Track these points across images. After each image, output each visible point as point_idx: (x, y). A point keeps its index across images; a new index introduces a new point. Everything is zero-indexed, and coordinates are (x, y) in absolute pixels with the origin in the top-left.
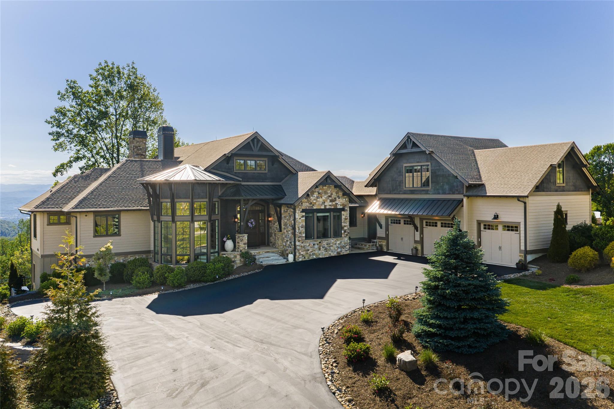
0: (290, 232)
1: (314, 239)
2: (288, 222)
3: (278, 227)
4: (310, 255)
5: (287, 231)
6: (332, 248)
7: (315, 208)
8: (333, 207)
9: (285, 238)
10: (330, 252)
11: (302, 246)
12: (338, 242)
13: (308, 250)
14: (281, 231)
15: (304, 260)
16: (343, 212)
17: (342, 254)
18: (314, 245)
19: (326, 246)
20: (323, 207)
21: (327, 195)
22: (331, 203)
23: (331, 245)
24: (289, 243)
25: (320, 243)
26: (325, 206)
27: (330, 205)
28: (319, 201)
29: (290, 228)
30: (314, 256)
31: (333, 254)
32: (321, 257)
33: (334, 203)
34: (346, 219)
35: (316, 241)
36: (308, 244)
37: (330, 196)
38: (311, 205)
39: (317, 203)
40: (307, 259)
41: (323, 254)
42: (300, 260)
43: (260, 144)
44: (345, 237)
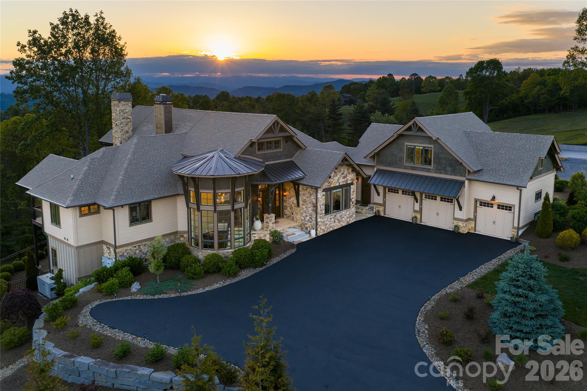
0: (310, 209)
1: (331, 213)
2: (308, 199)
3: (295, 202)
4: (328, 228)
5: (306, 207)
6: (343, 219)
7: (332, 186)
8: (345, 183)
9: (304, 213)
10: (342, 223)
11: (322, 222)
12: (348, 213)
13: (327, 224)
14: (298, 205)
15: (324, 233)
16: (352, 186)
17: (350, 223)
18: (331, 218)
19: (339, 218)
20: (337, 185)
21: (341, 173)
22: (343, 180)
23: (343, 216)
24: (308, 218)
25: (335, 216)
26: (339, 183)
27: (343, 182)
28: (335, 180)
29: (310, 205)
30: (331, 229)
31: (344, 225)
32: (335, 228)
33: (345, 179)
34: (353, 192)
35: (332, 215)
36: (327, 219)
37: (343, 174)
38: (330, 184)
39: (334, 181)
40: (326, 232)
41: (337, 226)
42: (321, 234)
43: (279, 126)
44: (353, 207)
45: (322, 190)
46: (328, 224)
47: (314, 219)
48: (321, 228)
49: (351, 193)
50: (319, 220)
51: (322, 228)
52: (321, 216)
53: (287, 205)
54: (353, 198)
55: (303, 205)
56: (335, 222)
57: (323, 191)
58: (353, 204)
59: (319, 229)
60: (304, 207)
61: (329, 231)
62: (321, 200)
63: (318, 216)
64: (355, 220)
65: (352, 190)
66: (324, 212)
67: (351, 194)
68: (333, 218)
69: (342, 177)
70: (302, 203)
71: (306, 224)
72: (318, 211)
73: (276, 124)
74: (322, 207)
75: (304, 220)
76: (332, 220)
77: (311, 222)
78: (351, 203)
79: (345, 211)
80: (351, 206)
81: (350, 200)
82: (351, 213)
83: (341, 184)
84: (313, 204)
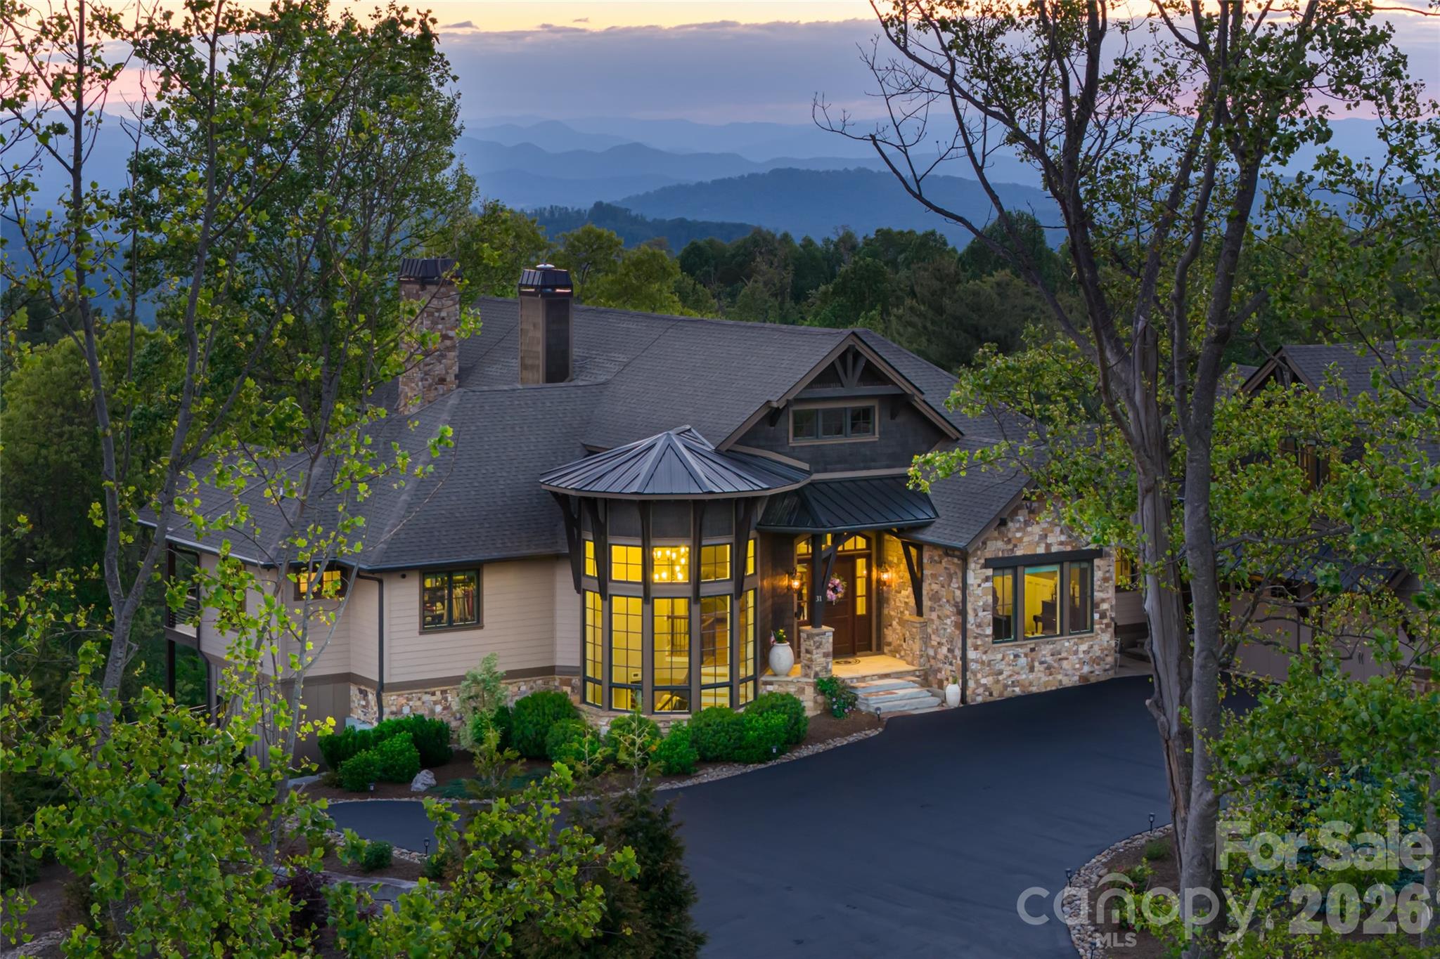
0: (948, 621)
1: (1016, 640)
2: (943, 592)
4: (1006, 686)
6: (1065, 664)
7: (1019, 553)
8: (1069, 548)
9: (933, 637)
10: (1060, 677)
11: (983, 663)
12: (1084, 647)
14: (920, 612)
15: (991, 699)
16: (1097, 562)
18: (1016, 656)
19: (1049, 659)
20: (1041, 550)
21: (1053, 515)
22: (1063, 538)
23: (1064, 655)
25: (1032, 650)
26: (1048, 546)
27: (1061, 543)
28: (1031, 534)
30: (1017, 689)
31: (1068, 682)
33: (1072, 537)
34: (1106, 580)
35: (1021, 647)
36: (999, 656)
38: (1010, 547)
39: (1025, 539)
40: (996, 696)
42: (979, 699)
43: (861, 364)
44: (1103, 631)
45: (982, 561)
46: (1006, 674)
47: (958, 653)
48: (977, 682)
49: (1097, 583)
50: (971, 654)
51: (983, 681)
52: (979, 642)
53: (892, 613)
54: (1103, 600)
55: (932, 609)
56: (1032, 669)
57: (985, 566)
58: (1105, 621)
59: (971, 684)
60: (934, 616)
61: (1008, 693)
62: (979, 591)
63: (970, 642)
64: (1111, 675)
65: (1098, 575)
66: (989, 631)
67: (1096, 587)
68: (1026, 655)
69: (1058, 529)
70: (929, 603)
71: (939, 670)
72: (969, 626)
73: (850, 358)
74: (981, 614)
75: (934, 658)
76: (1023, 661)
77: (951, 664)
78: (1096, 616)
79: (1074, 639)
80: (1096, 627)
81: (1095, 606)
82: (1096, 648)
83: (1054, 549)
84: (956, 605)
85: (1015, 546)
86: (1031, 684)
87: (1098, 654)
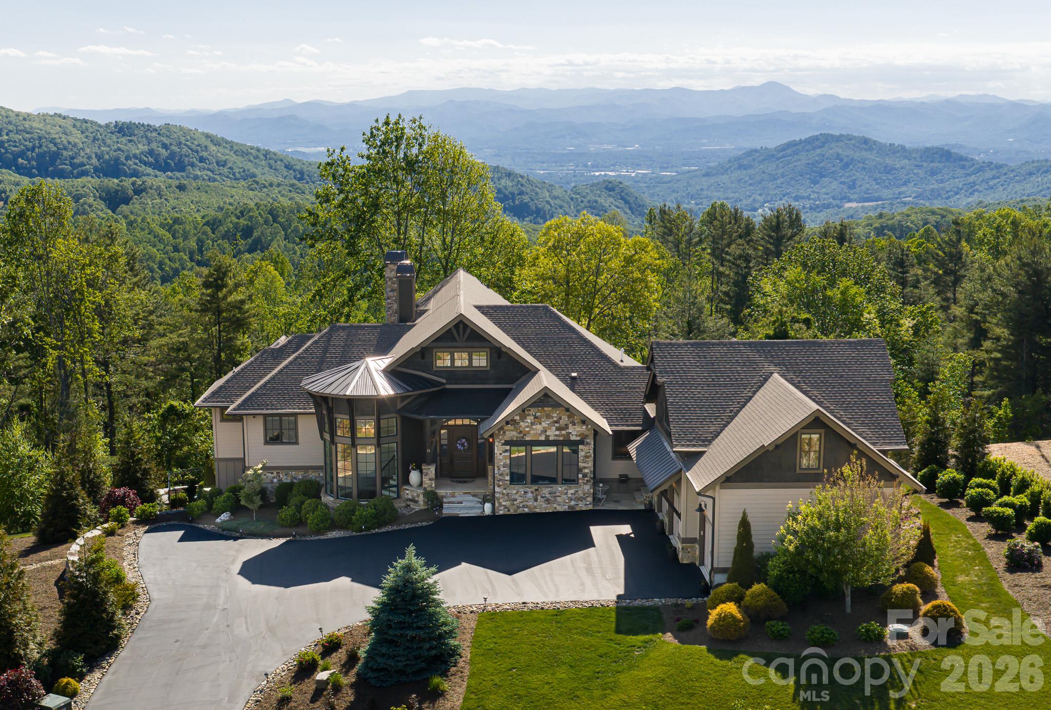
1: (525, 484)
4: (519, 507)
6: (559, 499)
7: (527, 439)
8: (561, 438)
11: (503, 494)
12: (572, 491)
13: (516, 500)
15: (508, 513)
16: (581, 447)
17: (578, 509)
18: (525, 492)
19: (548, 496)
20: (543, 438)
21: (551, 420)
23: (558, 494)
25: (536, 490)
26: (547, 436)
27: (556, 435)
28: (535, 430)
30: (526, 510)
31: (560, 509)
34: (586, 457)
35: (529, 488)
36: (514, 492)
37: (556, 422)
38: (522, 435)
39: (532, 432)
41: (541, 507)
44: (584, 484)
45: (503, 441)
46: (519, 501)
48: (501, 504)
49: (581, 458)
50: (497, 489)
51: (504, 503)
52: (501, 483)
54: (585, 468)
56: (536, 500)
58: (586, 479)
59: (497, 504)
61: (520, 511)
62: (501, 457)
64: (590, 507)
65: (581, 454)
66: (508, 478)
68: (532, 492)
69: (554, 428)
73: (461, 326)
76: (530, 495)
78: (580, 476)
79: (565, 487)
80: (580, 482)
81: (579, 470)
82: (580, 492)
83: (552, 438)
85: (525, 435)
86: (535, 507)
87: (582, 495)
